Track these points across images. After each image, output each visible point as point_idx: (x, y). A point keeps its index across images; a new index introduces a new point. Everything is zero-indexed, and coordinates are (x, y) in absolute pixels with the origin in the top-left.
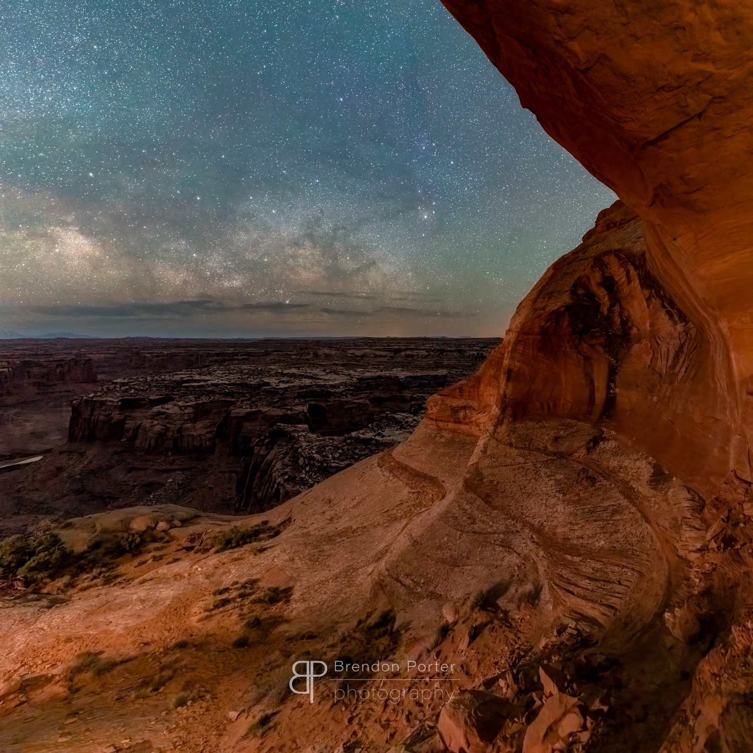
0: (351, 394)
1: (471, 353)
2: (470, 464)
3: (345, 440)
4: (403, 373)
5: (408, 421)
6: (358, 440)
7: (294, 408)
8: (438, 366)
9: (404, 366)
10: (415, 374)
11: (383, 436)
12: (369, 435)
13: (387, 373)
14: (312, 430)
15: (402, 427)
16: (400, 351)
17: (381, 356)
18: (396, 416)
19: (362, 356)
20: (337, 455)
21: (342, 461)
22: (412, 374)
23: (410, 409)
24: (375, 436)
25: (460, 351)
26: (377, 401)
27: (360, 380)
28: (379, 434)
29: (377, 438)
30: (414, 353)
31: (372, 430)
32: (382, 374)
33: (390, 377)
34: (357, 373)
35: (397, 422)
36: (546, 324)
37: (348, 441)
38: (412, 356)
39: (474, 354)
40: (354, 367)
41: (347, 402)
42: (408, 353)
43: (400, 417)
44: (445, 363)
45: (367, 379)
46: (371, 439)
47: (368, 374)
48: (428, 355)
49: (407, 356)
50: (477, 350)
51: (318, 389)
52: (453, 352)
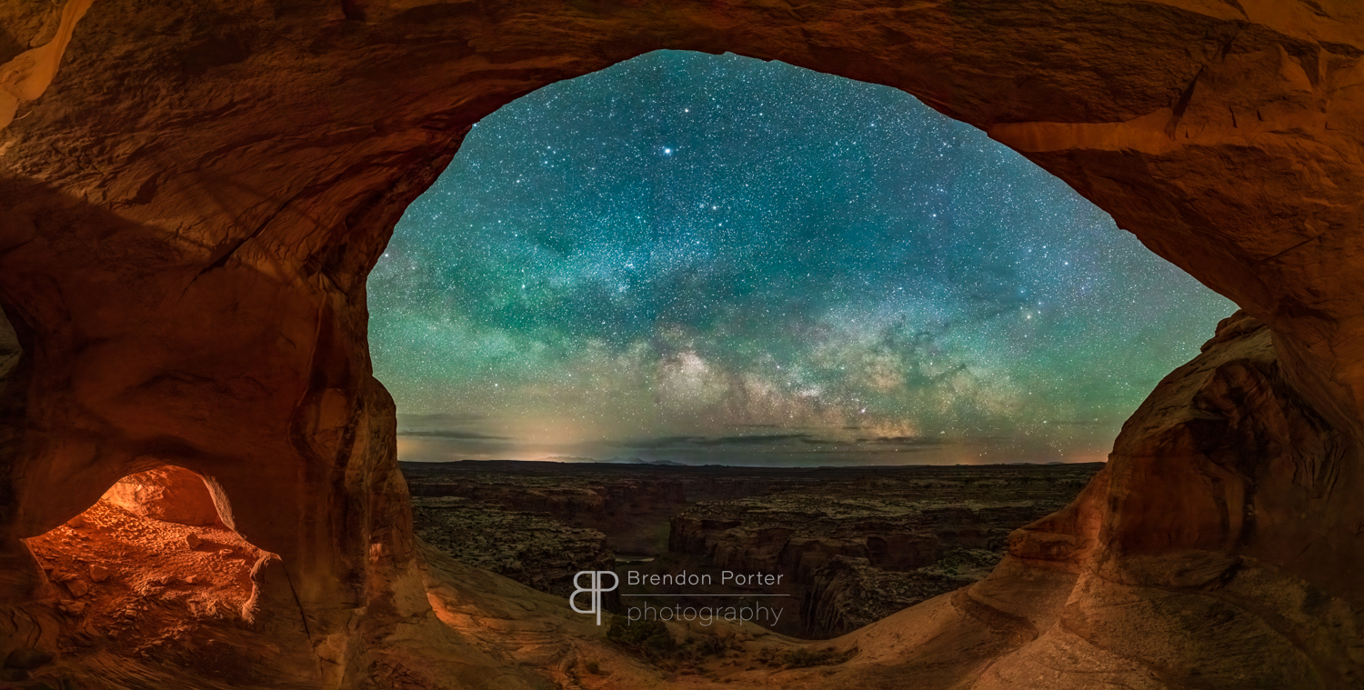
0: (916, 528)
1: (1064, 480)
2: (1067, 604)
3: (910, 577)
4: (978, 505)
5: (985, 559)
6: (924, 575)
7: (853, 540)
8: (1021, 496)
9: (977, 497)
10: (992, 507)
11: (956, 574)
12: (939, 572)
13: (958, 505)
14: (872, 564)
15: (979, 565)
16: (973, 480)
17: (949, 486)
18: (971, 553)
19: (928, 487)
20: (902, 591)
21: (909, 597)
22: (988, 507)
23: (988, 545)
24: (946, 573)
25: (1049, 479)
26: (947, 535)
27: (925, 512)
28: (951, 572)
29: (949, 575)
30: (990, 482)
31: (942, 566)
32: (949, 505)
33: (961, 510)
34: (921, 505)
35: (972, 559)
36: (1161, 443)
37: (915, 577)
38: (988, 486)
39: (1067, 482)
40: (918, 498)
41: (910, 536)
42: (981, 482)
43: (975, 553)
44: (1030, 493)
45: (935, 511)
46: (940, 577)
47: (934, 507)
48: (1009, 484)
49: (981, 486)
50: (1072, 477)
51: (878, 521)
52: (1040, 480)
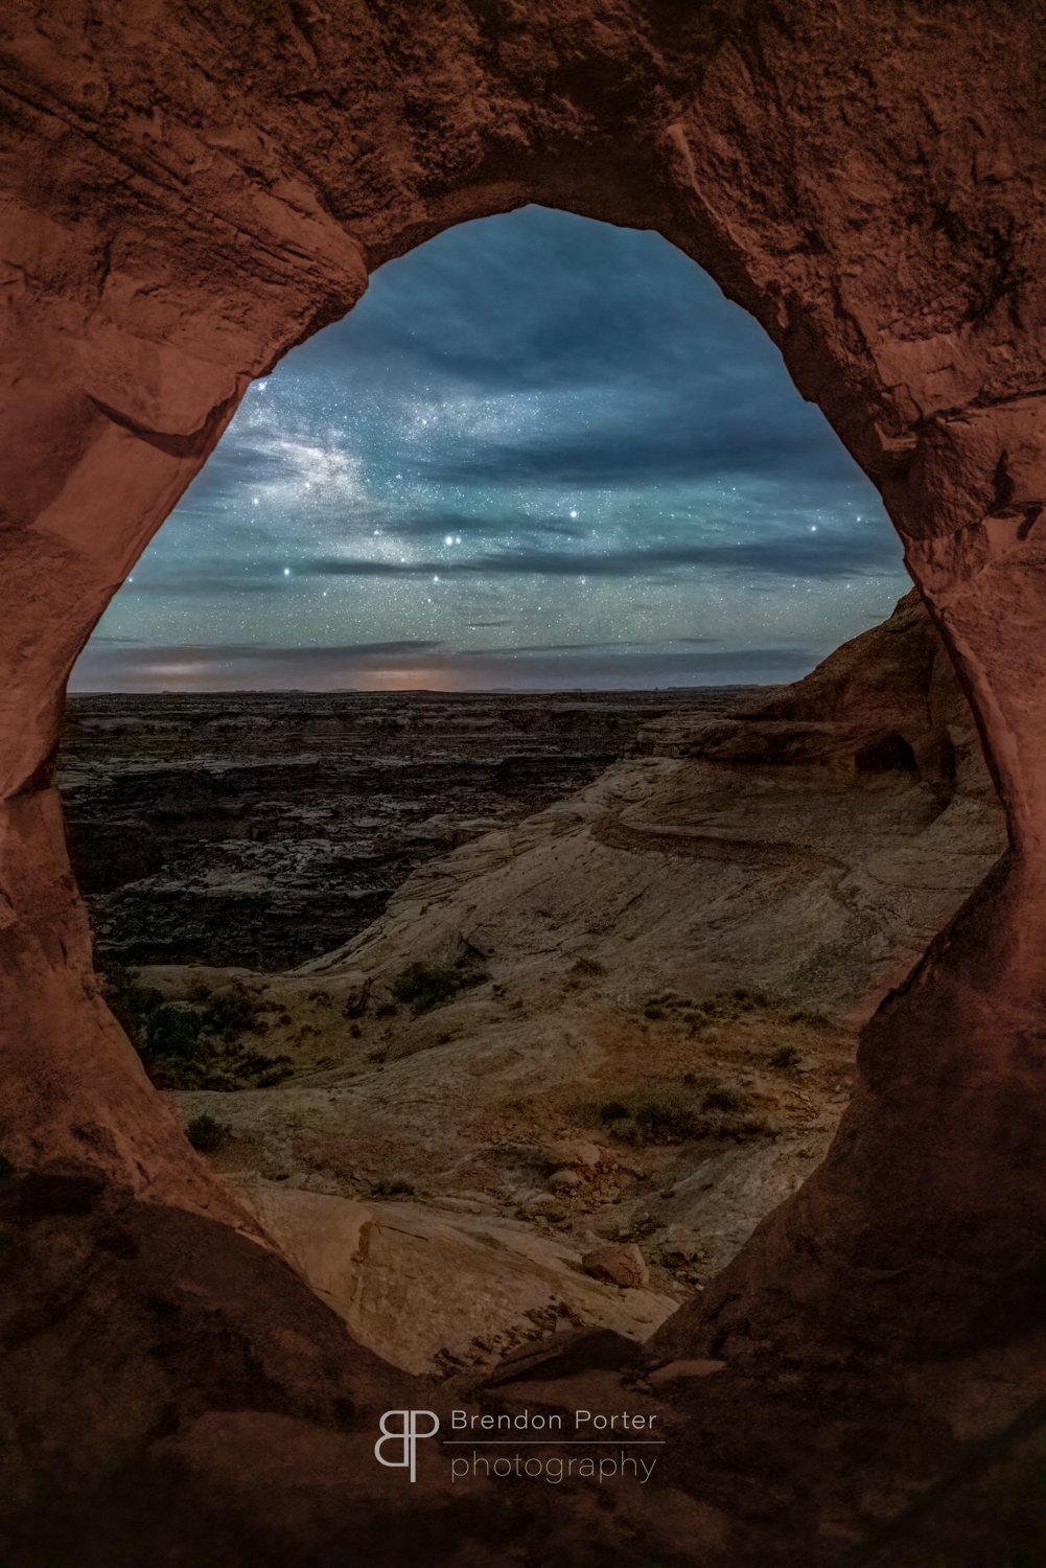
0: (102, 810)
1: (370, 719)
3: (119, 900)
4: (218, 763)
5: (253, 856)
6: (149, 897)
8: (296, 746)
9: (218, 749)
10: (246, 765)
11: (206, 886)
12: (174, 886)
13: (182, 764)
15: (242, 867)
16: (206, 718)
17: (163, 730)
18: (225, 847)
19: (119, 732)
20: (106, 929)
21: (121, 939)
22: (239, 765)
23: (250, 831)
24: (187, 886)
25: (343, 717)
26: (166, 820)
27: (121, 781)
28: (196, 883)
29: (193, 889)
30: (240, 722)
31: (173, 876)
32: (167, 766)
33: (188, 774)
34: (111, 766)
37: (129, 900)
38: (236, 728)
39: (375, 723)
40: (102, 754)
41: (95, 827)
42: (225, 721)
43: (232, 847)
44: (312, 740)
45: (138, 777)
46: (178, 894)
47: (134, 768)
48: (274, 726)
49: (222, 729)
50: (381, 714)
52: (328, 718)
